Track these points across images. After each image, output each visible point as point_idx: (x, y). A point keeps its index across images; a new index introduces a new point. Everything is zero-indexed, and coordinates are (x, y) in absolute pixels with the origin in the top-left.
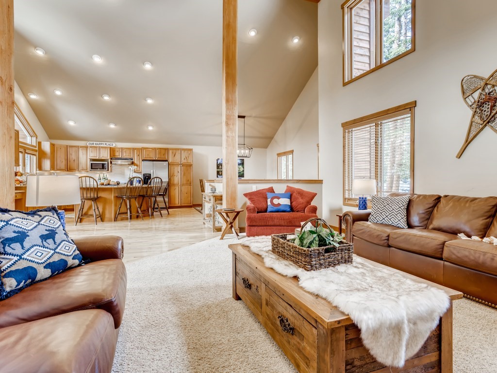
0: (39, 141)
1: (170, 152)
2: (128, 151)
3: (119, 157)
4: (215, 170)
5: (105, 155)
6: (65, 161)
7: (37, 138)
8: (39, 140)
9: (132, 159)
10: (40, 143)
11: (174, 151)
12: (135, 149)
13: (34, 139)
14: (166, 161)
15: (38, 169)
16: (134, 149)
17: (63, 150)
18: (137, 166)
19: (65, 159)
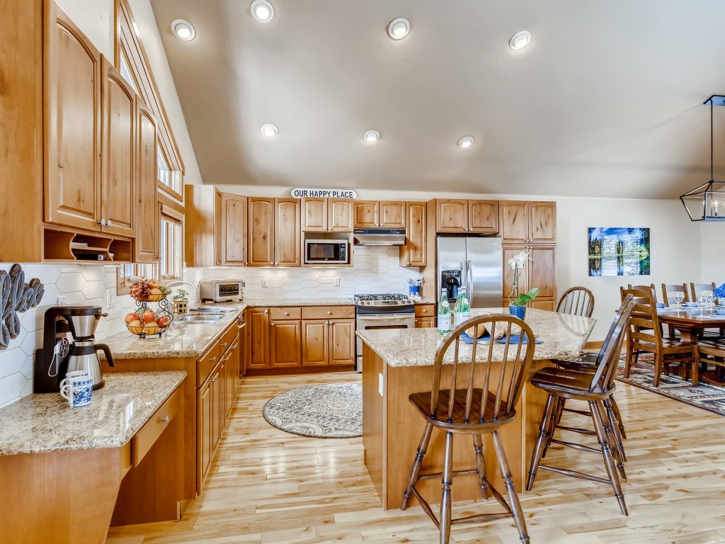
0: (189, 183)
1: (505, 210)
2: (394, 210)
3: (371, 226)
4: (585, 257)
5: (342, 220)
6: (244, 238)
7: (183, 174)
8: (188, 181)
9: (403, 232)
10: (189, 189)
11: (514, 209)
12: (412, 204)
13: (177, 175)
14: (495, 235)
15: (185, 263)
16: (408, 205)
17: (240, 208)
18: (415, 249)
19: (244, 235)
